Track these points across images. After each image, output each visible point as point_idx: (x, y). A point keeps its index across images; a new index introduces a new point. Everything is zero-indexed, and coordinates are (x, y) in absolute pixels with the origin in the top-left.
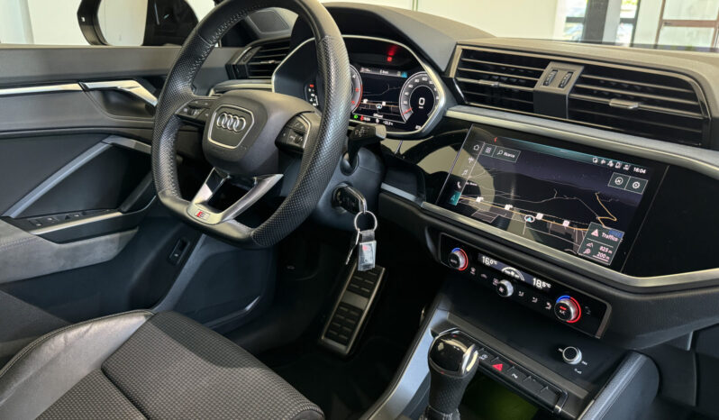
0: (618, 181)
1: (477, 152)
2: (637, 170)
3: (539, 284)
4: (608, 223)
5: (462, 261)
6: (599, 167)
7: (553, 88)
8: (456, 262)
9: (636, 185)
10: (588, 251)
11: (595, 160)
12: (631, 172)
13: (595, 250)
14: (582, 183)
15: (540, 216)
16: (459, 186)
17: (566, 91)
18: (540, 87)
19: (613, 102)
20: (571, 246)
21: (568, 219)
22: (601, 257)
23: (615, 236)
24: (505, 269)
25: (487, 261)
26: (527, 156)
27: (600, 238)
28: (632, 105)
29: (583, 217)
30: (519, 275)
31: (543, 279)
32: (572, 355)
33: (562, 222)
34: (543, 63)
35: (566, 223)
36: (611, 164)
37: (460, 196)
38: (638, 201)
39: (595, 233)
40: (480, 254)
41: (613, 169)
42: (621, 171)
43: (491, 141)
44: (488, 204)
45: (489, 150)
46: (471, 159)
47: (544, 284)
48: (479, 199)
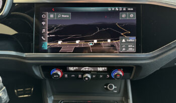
0: (124, 16)
1: (45, 18)
2: (129, 9)
3: (100, 69)
4: (127, 35)
5: (59, 73)
6: (115, 11)
8: (57, 76)
9: (132, 15)
10: (124, 49)
11: (109, 9)
12: (127, 11)
13: (127, 48)
14: (108, 21)
15: (95, 41)
16: (44, 39)
20: (116, 50)
21: (109, 38)
22: (131, 50)
23: (133, 39)
24: (83, 69)
25: (71, 69)
26: (74, 14)
27: (126, 42)
29: (115, 36)
30: (90, 69)
33: (107, 41)
35: (109, 41)
36: (117, 9)
37: (47, 43)
38: (135, 22)
39: (124, 41)
40: (67, 68)
41: (119, 11)
42: (123, 11)
43: (50, 11)
44: (66, 43)
45: (52, 16)
46: (43, 23)
47: (103, 68)
48: (60, 42)
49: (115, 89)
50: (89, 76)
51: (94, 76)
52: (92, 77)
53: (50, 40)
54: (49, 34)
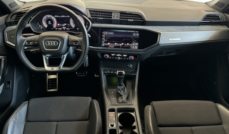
0: (134, 34)
1: (104, 34)
2: (137, 32)
3: (124, 56)
4: (135, 42)
5: (108, 56)
6: (131, 32)
7: (116, 18)
9: (137, 34)
10: (133, 48)
11: (129, 31)
12: (136, 32)
13: (135, 47)
14: (128, 36)
15: (123, 44)
16: (103, 42)
17: (119, 19)
18: (113, 18)
19: (129, 20)
20: (130, 48)
23: (137, 44)
24: (117, 55)
25: (113, 55)
26: (115, 33)
27: (135, 45)
28: (132, 20)
29: (131, 42)
30: (120, 55)
31: (125, 55)
32: (130, 65)
33: (127, 44)
34: (111, 13)
35: (128, 44)
36: (132, 31)
37: (104, 44)
38: (139, 37)
39: (134, 44)
40: (111, 54)
41: (133, 33)
42: (134, 32)
43: (106, 31)
44: (111, 44)
45: (106, 33)
46: (103, 36)
47: (126, 55)
48: (109, 44)
49: (132, 67)
50: (120, 58)
51: (122, 59)
52: (121, 58)
53: (105, 42)
54: (105, 40)
